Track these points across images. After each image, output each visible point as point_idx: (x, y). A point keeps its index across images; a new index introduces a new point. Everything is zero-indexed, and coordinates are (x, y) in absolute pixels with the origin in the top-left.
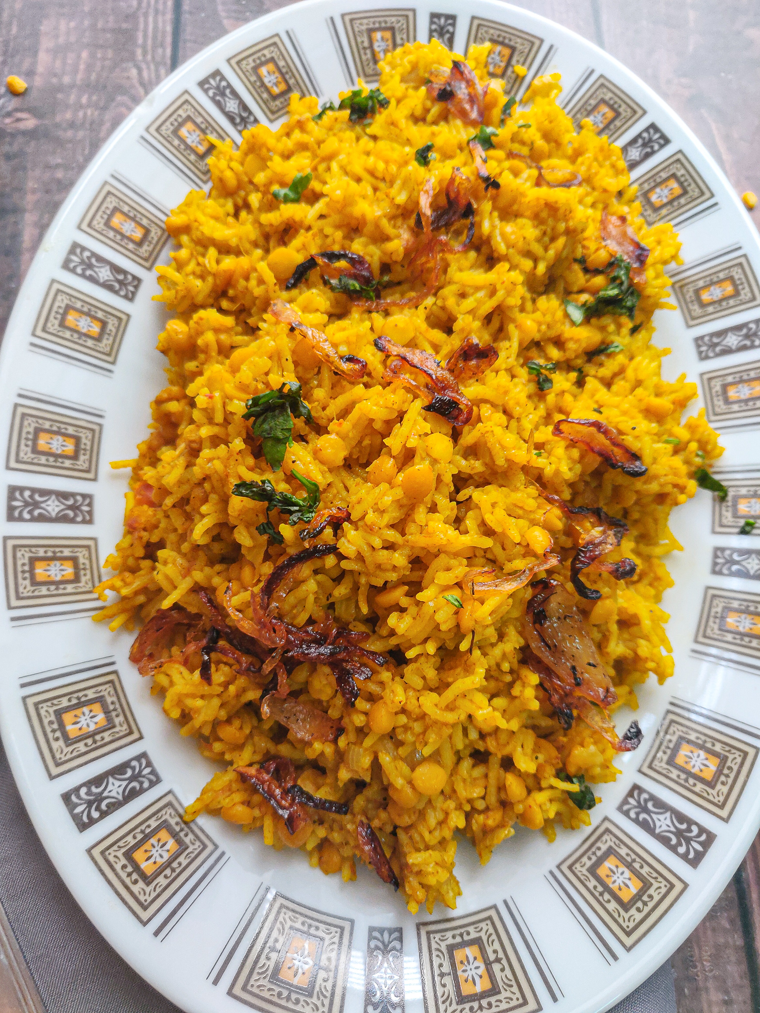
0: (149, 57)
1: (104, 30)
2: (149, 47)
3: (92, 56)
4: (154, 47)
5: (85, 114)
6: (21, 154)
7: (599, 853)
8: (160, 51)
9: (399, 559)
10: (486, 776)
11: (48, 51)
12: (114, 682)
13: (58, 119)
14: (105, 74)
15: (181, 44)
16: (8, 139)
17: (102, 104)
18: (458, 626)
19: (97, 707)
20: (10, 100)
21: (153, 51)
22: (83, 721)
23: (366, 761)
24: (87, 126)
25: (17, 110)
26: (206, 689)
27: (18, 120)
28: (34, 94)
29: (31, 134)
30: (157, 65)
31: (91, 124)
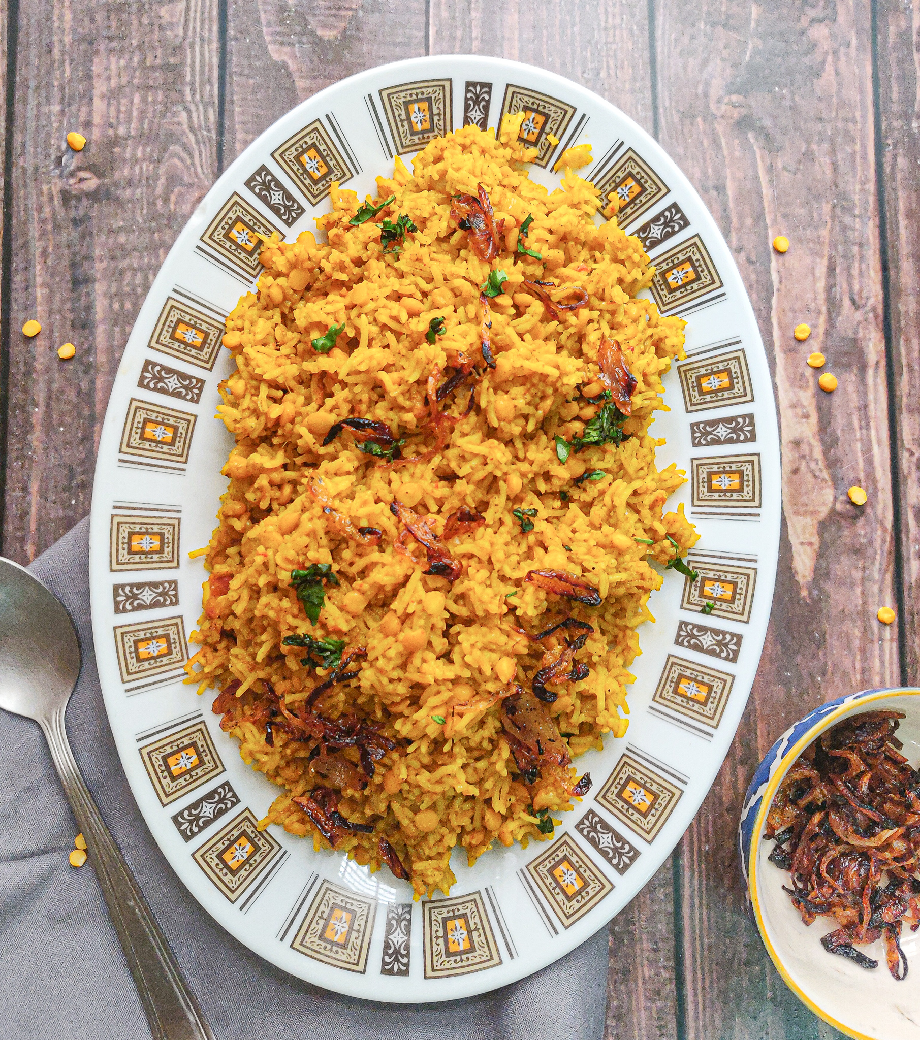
0: (198, 97)
1: (153, 67)
2: (197, 85)
3: (144, 100)
4: (202, 85)
5: (141, 168)
6: (87, 218)
7: (557, 859)
8: (208, 88)
9: (402, 689)
10: (473, 809)
11: (103, 96)
12: (203, 731)
13: (117, 175)
14: (156, 121)
15: (228, 79)
16: (73, 203)
17: (156, 156)
18: (443, 733)
19: (191, 750)
20: (72, 158)
21: (201, 90)
22: (182, 762)
23: (383, 806)
24: (144, 181)
25: (79, 169)
26: (269, 749)
27: (81, 180)
28: (93, 150)
29: (94, 196)
30: (205, 106)
31: (148, 179)
